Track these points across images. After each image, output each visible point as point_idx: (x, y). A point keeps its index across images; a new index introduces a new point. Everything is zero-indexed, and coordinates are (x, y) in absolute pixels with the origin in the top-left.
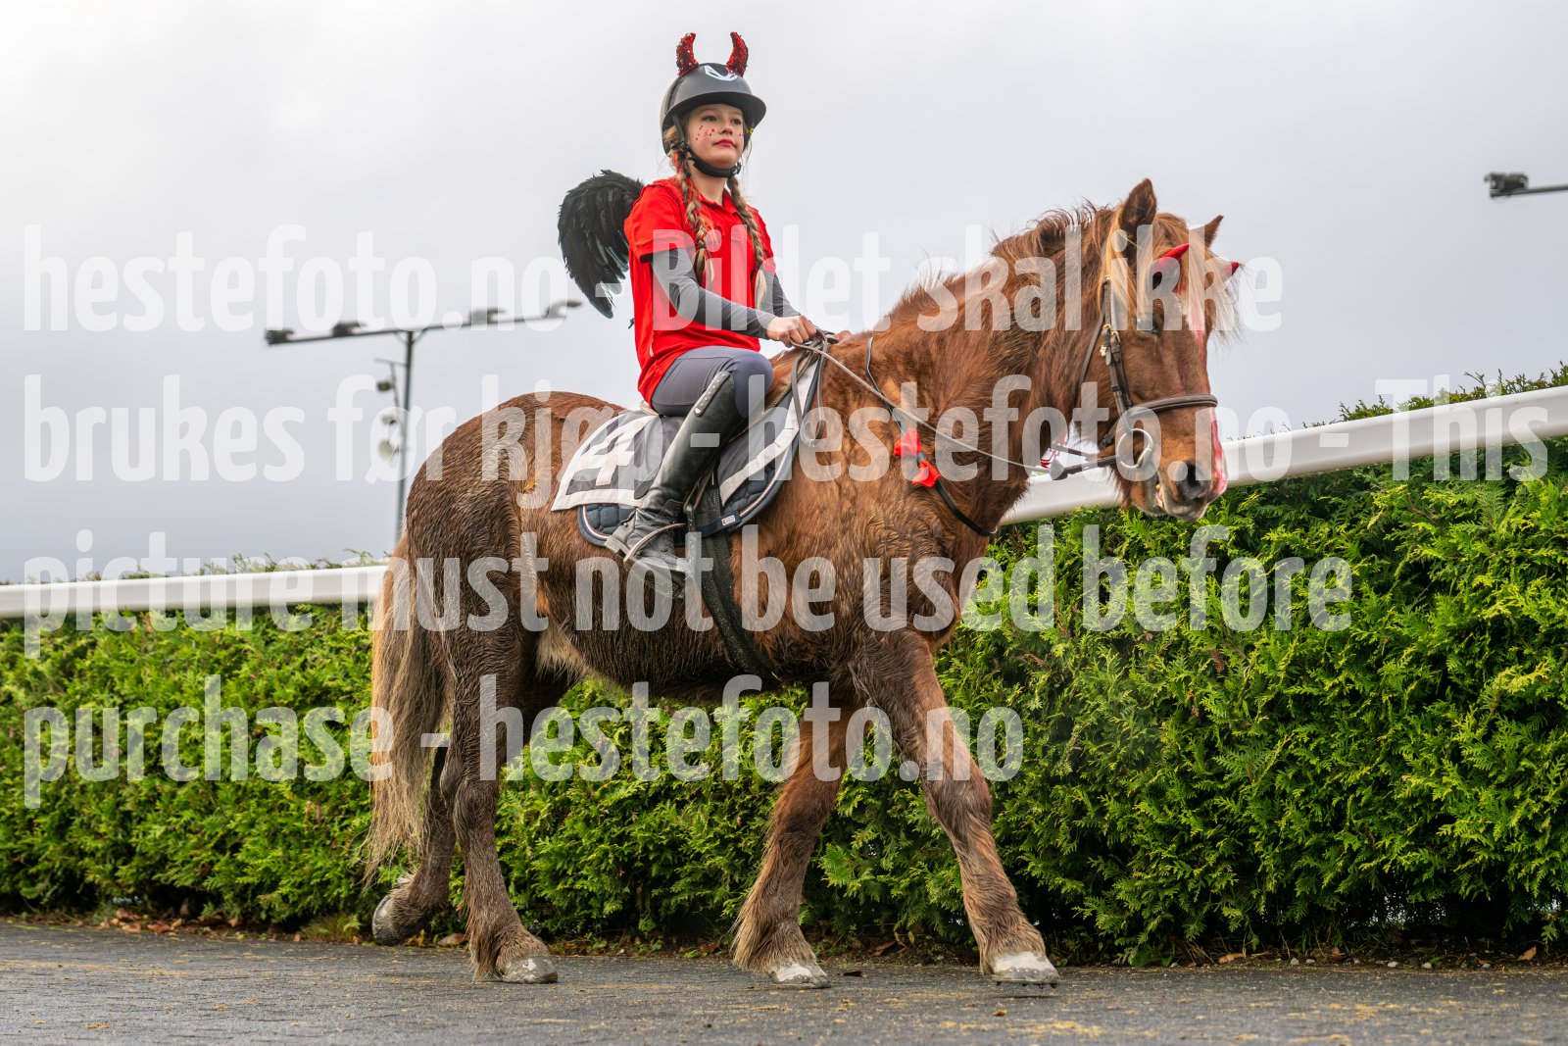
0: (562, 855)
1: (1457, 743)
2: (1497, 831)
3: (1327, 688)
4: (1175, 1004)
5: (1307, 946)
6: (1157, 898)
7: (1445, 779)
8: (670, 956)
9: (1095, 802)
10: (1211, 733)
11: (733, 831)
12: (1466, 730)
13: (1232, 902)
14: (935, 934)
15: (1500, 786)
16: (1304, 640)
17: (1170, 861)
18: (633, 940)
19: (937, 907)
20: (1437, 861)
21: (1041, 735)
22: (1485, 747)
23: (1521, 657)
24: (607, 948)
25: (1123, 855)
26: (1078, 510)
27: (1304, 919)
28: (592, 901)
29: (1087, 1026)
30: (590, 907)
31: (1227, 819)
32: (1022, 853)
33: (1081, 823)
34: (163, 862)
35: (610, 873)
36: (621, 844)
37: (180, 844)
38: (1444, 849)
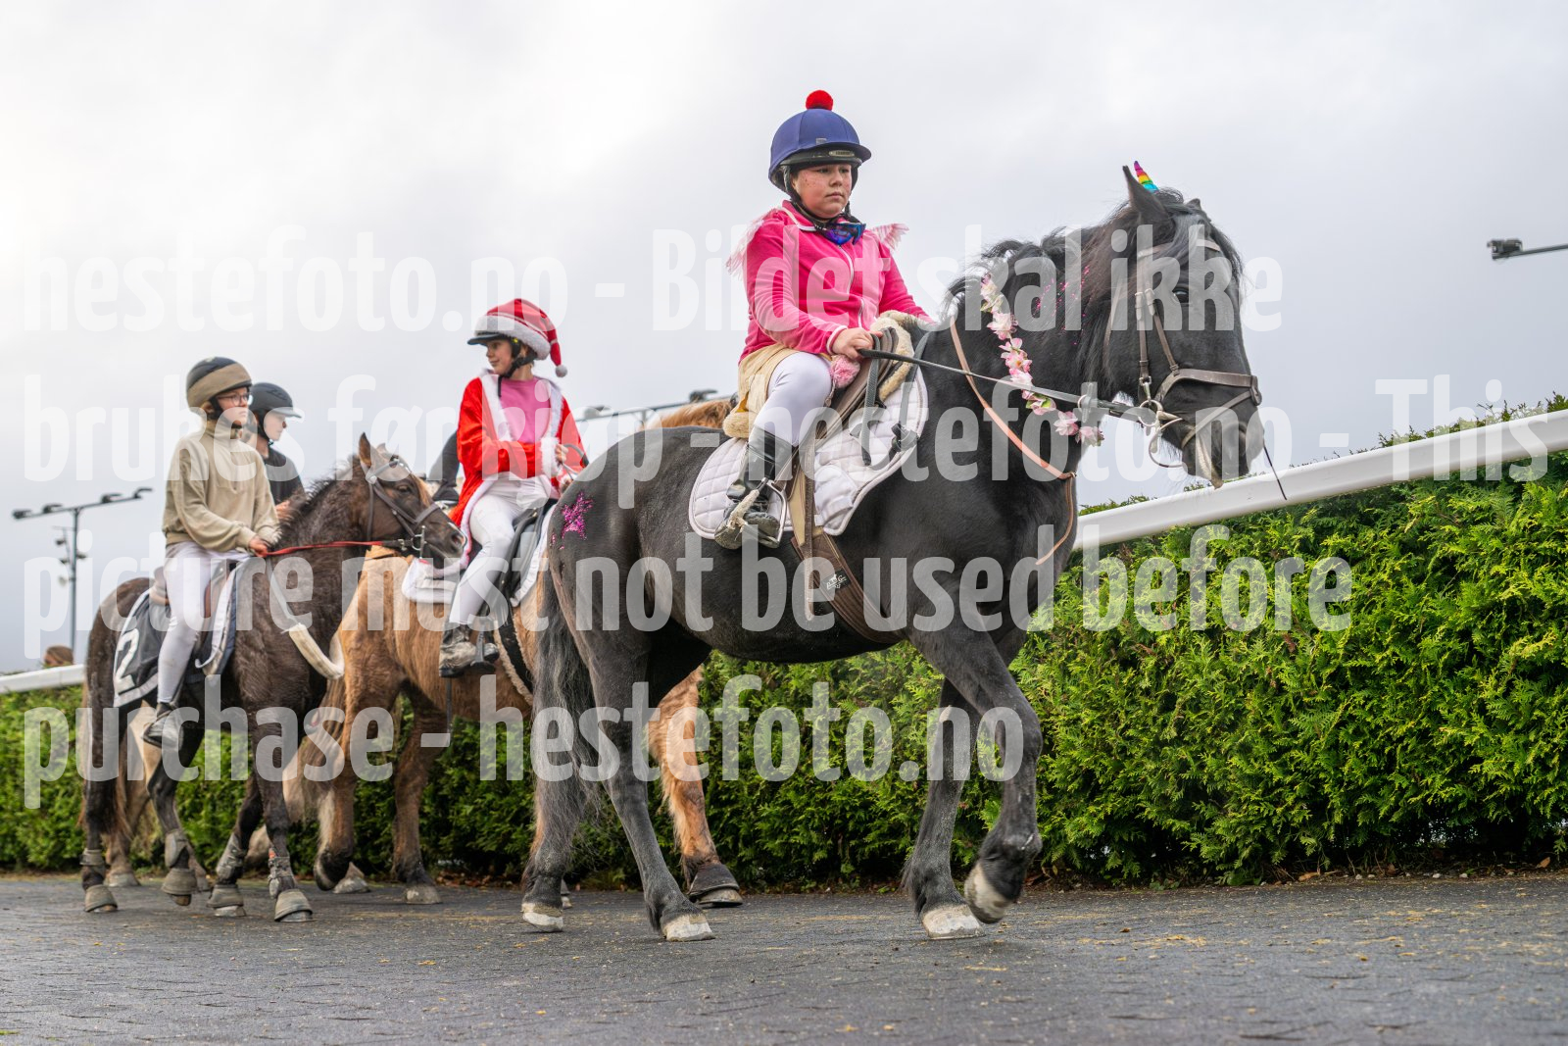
0: (778, 817)
1: (1482, 700)
2: (1517, 768)
3: (1377, 661)
4: (1264, 916)
5: (1369, 865)
6: (1247, 834)
7: (1474, 729)
8: (867, 892)
9: (1196, 759)
10: (1287, 700)
11: (911, 793)
12: (1489, 689)
13: (1308, 833)
14: (1074, 867)
15: (1518, 732)
16: (1358, 623)
17: (1257, 803)
18: (837, 881)
19: (1075, 846)
20: (1469, 793)
21: (1151, 707)
22: (1505, 702)
23: (1531, 629)
24: (817, 887)
25: (1219, 799)
26: (1173, 528)
27: (1365, 844)
28: (804, 852)
29: (1195, 938)
30: (802, 856)
31: (1301, 767)
32: (1140, 801)
33: (1185, 776)
34: (473, 833)
35: (817, 829)
36: (824, 806)
37: (486, 818)
38: (1475, 784)
